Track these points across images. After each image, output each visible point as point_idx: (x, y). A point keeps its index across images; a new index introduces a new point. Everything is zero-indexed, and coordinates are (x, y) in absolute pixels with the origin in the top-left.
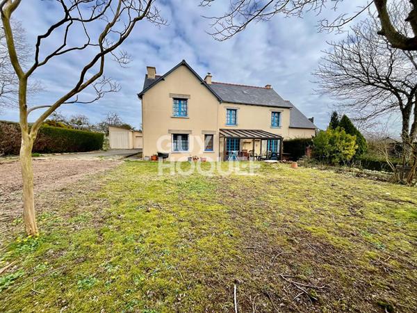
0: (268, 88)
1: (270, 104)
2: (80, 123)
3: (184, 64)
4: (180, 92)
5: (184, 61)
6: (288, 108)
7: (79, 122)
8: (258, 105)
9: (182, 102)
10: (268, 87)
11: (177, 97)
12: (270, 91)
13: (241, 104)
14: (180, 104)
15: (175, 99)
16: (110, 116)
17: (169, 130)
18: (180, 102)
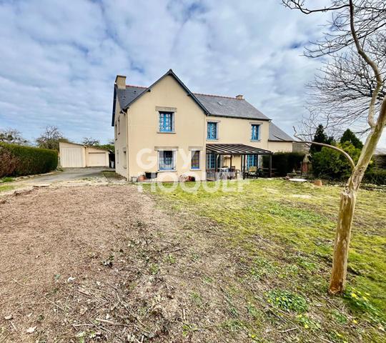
0: (239, 98)
1: (250, 117)
2: (10, 138)
3: (171, 74)
4: (166, 105)
5: (171, 70)
6: (268, 120)
7: (10, 136)
8: (238, 118)
9: (167, 116)
11: (164, 110)
12: (243, 102)
13: (221, 116)
14: (165, 117)
15: (161, 112)
16: (49, 129)
17: (155, 147)
18: (165, 115)
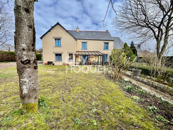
1: (104, 39)
3: (58, 24)
4: (58, 36)
6: (113, 40)
8: (97, 40)
10: (107, 31)
12: (107, 33)
13: (88, 40)
14: (58, 41)
17: (53, 52)
18: (58, 40)
